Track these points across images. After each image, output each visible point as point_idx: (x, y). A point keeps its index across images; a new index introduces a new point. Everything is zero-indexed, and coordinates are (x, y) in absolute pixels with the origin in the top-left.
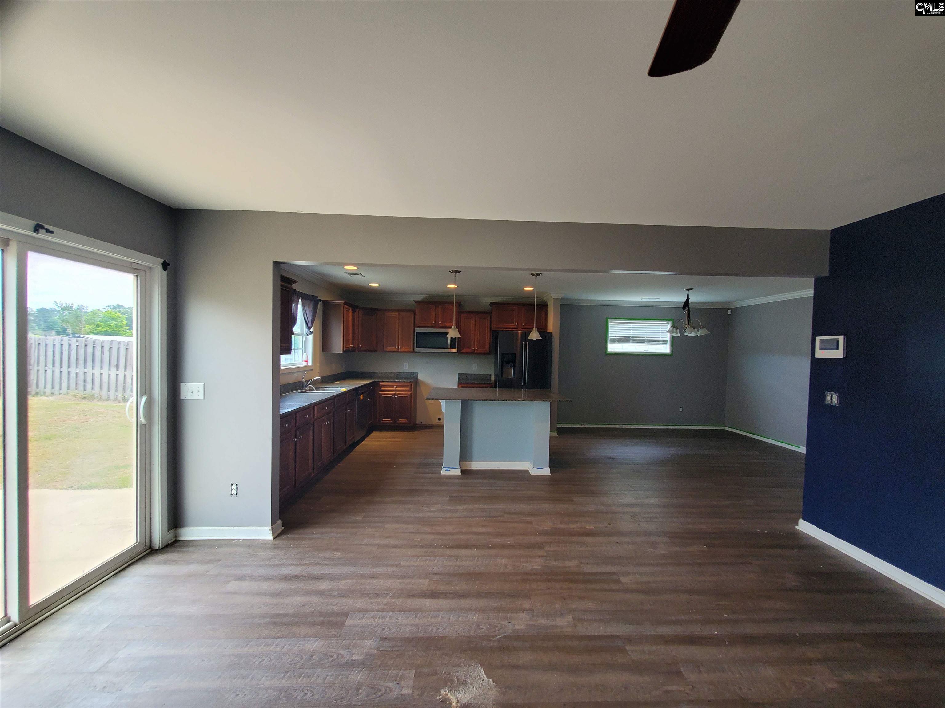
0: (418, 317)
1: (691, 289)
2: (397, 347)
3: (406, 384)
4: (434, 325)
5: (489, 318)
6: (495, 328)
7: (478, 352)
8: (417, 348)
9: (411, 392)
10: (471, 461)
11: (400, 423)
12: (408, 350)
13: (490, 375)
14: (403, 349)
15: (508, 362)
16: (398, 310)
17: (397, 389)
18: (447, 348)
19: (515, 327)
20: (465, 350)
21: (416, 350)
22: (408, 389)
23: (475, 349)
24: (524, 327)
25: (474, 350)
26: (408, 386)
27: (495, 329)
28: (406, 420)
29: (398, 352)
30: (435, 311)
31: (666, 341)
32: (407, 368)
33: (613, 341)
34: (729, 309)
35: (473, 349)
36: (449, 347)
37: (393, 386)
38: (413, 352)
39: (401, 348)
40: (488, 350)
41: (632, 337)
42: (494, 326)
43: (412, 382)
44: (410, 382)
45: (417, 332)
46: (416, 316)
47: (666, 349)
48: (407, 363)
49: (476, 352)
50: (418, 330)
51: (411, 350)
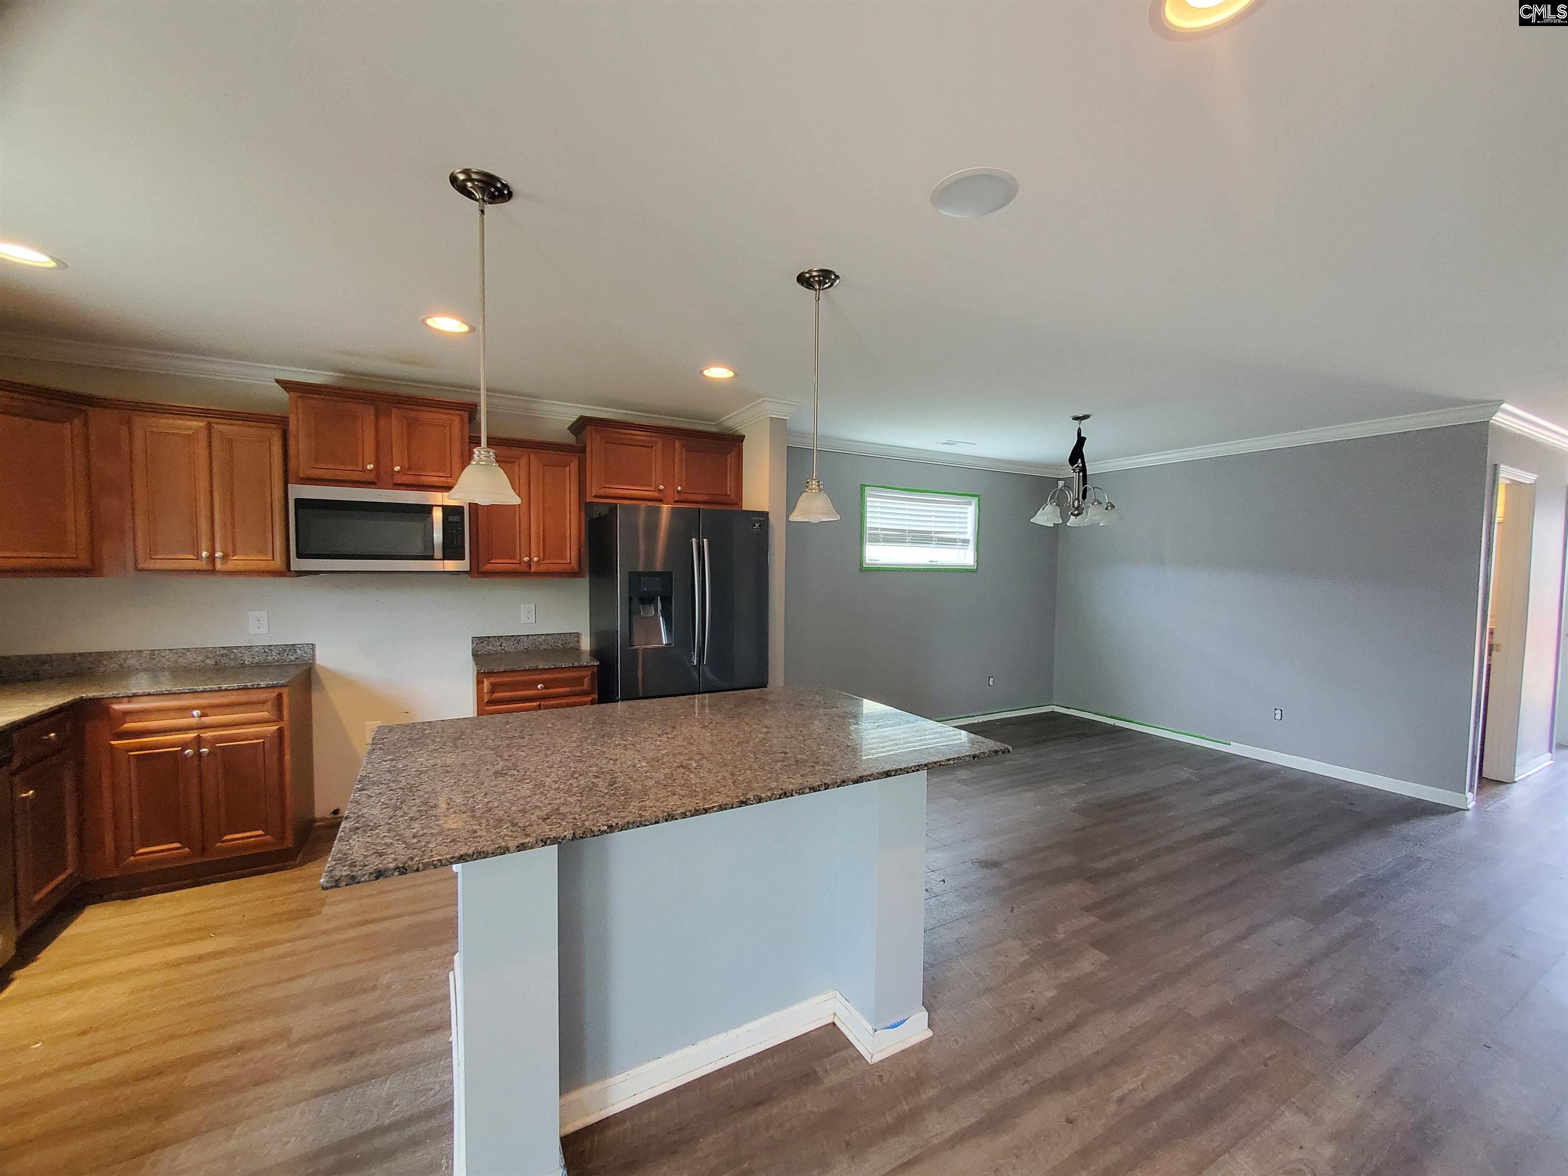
0: (301, 445)
1: (1085, 417)
2: (204, 554)
3: (254, 696)
4: (371, 477)
5: (574, 465)
6: (595, 497)
7: (543, 568)
8: (300, 556)
9: (282, 724)
10: (604, 1073)
11: (234, 849)
12: (262, 565)
13: (578, 635)
14: (237, 562)
15: (647, 600)
16: (204, 413)
17: (207, 720)
18: (432, 558)
19: (656, 494)
20: (499, 564)
21: (297, 564)
22: (265, 714)
23: (531, 560)
24: (683, 497)
25: (529, 564)
26: (264, 702)
27: (596, 500)
28: (261, 832)
29: (213, 571)
30: (377, 425)
31: (966, 541)
32: (264, 630)
33: (875, 539)
34: (1060, 479)
35: (526, 559)
36: (438, 553)
37: (187, 710)
38: (286, 571)
39: (225, 557)
40: (574, 563)
41: (910, 531)
42: (593, 490)
43: (283, 686)
44: (273, 687)
45: (297, 501)
46: (292, 442)
47: (965, 557)
48: (264, 614)
49: (533, 570)
50: (301, 491)
51: (278, 563)
